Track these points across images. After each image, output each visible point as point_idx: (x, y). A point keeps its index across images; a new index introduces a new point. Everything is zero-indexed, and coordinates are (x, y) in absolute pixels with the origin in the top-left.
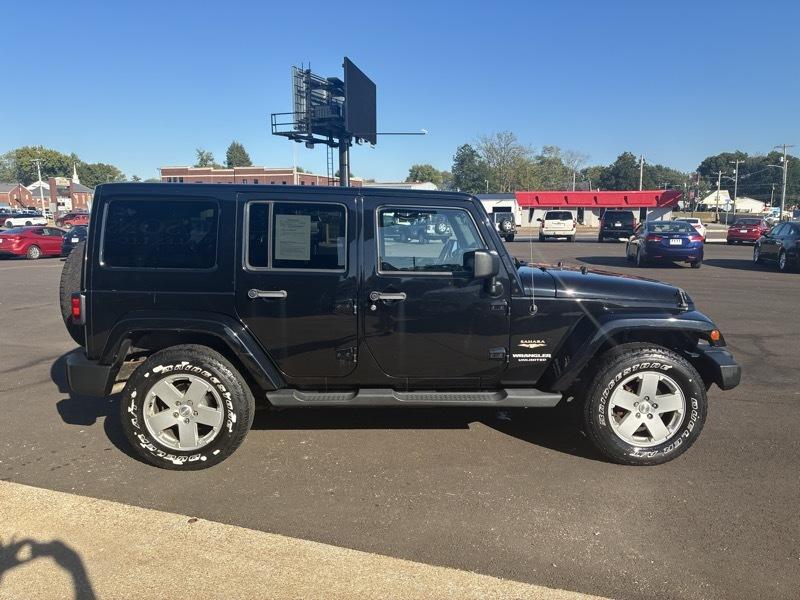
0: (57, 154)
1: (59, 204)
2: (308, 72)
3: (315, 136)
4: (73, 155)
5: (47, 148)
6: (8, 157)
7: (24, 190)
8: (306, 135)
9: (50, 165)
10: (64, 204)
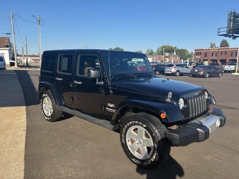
0: (171, 47)
1: (166, 60)
2: (235, 12)
3: (235, 35)
4: (175, 47)
5: (169, 45)
6: (160, 48)
7: (161, 57)
8: (231, 35)
9: (169, 50)
10: (167, 60)
